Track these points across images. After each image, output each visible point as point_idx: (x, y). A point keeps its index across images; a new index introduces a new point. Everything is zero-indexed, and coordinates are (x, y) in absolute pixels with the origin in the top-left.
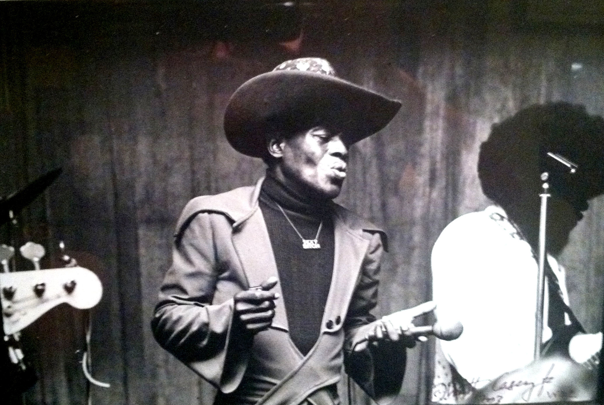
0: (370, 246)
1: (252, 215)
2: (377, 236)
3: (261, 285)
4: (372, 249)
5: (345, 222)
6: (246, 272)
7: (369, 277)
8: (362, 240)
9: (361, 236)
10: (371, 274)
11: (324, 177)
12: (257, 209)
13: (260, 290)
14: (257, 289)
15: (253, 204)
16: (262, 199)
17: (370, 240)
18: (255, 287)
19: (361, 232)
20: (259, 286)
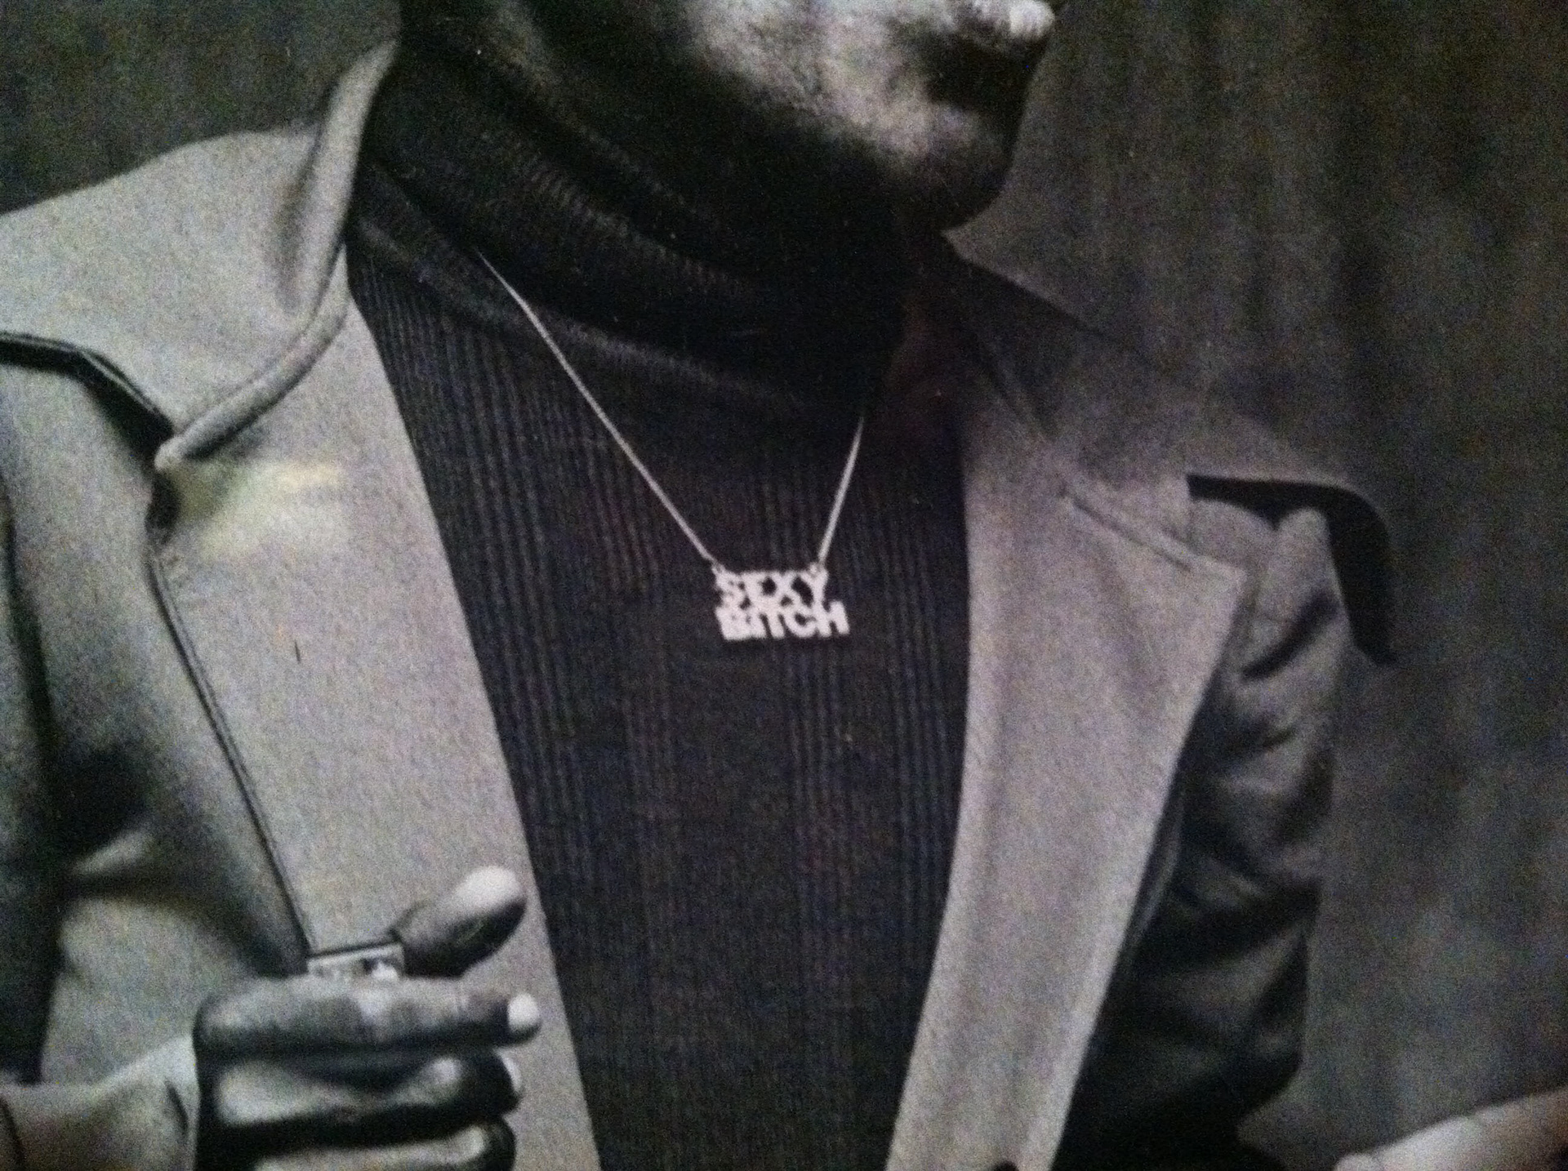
0: (1246, 612)
1: (301, 372)
2: (1306, 525)
3: (394, 936)
4: (1266, 636)
5: (1046, 416)
6: (276, 834)
7: (1239, 859)
8: (1183, 566)
9: (1174, 533)
10: (1255, 833)
11: (876, 35)
12: (340, 324)
13: (385, 973)
14: (368, 966)
15: (308, 277)
16: (374, 234)
17: (1251, 562)
18: (349, 949)
19: (1174, 495)
20: (381, 944)
